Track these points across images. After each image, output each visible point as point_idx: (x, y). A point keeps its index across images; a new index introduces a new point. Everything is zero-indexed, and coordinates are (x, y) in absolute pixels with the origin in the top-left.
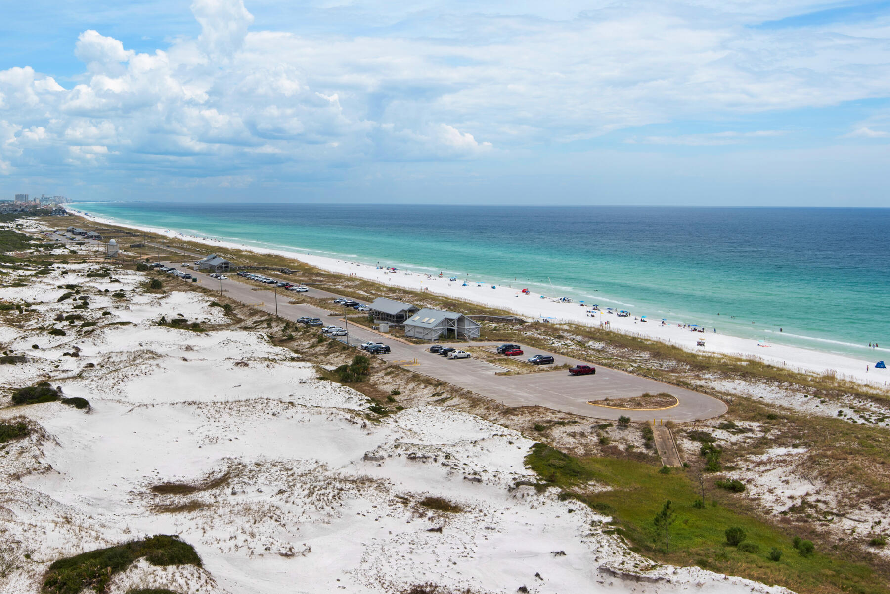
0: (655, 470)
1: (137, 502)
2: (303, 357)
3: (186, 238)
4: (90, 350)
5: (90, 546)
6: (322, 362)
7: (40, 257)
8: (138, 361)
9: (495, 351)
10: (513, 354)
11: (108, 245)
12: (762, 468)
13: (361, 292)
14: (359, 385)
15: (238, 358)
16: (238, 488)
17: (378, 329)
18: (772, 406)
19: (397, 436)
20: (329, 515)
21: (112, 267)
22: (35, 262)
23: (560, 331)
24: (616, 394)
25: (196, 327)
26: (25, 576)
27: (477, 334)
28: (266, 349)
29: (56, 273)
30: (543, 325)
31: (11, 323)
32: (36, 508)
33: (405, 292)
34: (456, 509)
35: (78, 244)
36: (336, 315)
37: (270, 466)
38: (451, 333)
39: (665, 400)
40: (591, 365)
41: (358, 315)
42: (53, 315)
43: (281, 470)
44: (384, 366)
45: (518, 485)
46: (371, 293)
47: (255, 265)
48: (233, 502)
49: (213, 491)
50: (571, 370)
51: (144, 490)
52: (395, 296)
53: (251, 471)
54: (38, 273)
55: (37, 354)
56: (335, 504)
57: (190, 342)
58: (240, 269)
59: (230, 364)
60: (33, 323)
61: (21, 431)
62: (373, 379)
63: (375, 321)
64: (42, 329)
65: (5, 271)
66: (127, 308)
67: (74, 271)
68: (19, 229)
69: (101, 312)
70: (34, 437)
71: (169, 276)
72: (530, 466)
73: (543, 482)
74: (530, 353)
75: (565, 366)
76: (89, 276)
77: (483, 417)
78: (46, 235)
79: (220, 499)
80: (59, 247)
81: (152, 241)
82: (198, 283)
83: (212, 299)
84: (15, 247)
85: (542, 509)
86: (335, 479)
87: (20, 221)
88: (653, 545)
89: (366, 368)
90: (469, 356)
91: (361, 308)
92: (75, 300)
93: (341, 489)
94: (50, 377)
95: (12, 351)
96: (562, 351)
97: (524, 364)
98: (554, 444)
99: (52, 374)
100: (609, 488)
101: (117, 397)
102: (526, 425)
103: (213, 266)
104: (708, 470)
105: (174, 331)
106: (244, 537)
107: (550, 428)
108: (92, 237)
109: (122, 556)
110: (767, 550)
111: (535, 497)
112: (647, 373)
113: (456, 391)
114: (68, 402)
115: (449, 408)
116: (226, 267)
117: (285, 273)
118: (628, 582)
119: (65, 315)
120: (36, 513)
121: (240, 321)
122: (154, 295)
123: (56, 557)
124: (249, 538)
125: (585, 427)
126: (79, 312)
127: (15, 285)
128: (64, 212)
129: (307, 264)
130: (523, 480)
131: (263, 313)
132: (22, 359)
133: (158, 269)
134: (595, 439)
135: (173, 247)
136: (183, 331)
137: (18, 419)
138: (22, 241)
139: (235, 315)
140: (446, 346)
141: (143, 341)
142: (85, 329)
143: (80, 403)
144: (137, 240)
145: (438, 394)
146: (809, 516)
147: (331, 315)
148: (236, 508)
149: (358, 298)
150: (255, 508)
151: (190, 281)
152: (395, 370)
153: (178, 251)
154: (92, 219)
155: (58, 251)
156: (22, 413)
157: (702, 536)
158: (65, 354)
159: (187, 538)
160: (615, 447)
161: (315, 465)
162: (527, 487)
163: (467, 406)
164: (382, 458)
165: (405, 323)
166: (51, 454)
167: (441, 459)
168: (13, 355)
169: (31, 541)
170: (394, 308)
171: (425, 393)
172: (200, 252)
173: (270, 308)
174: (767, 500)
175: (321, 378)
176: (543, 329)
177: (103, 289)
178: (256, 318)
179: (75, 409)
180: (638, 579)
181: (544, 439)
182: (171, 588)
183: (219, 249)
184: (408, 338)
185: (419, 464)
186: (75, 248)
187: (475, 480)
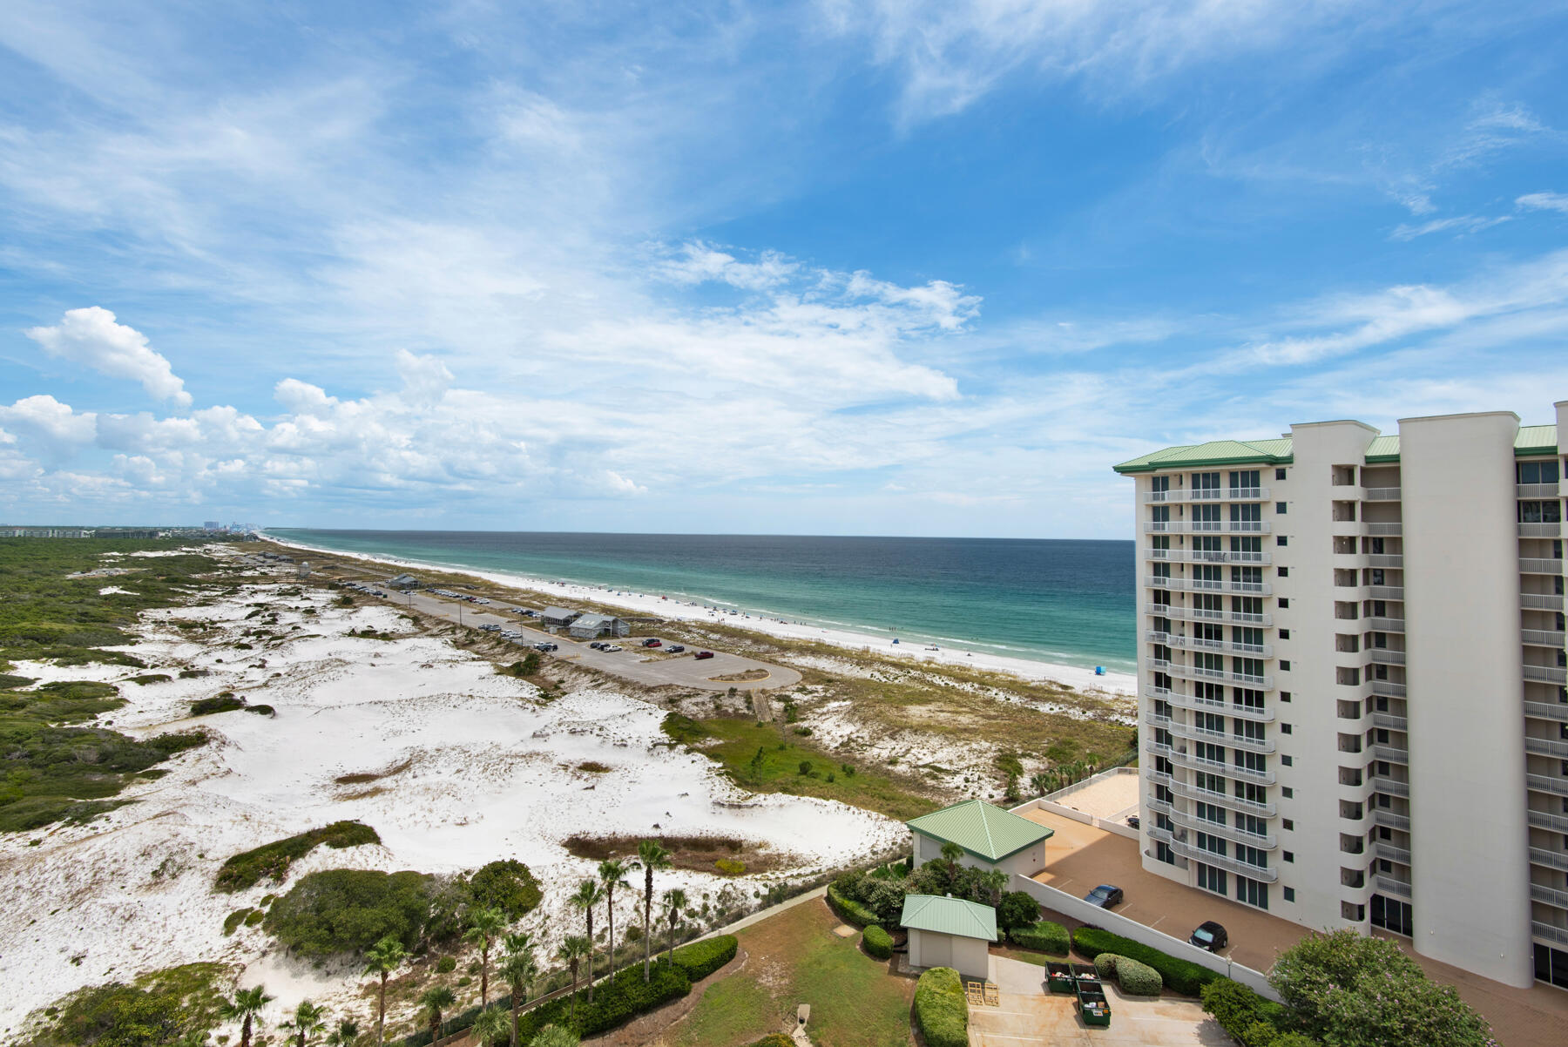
0: (753, 725)
1: (320, 794)
2: (483, 657)
3: (378, 561)
4: (276, 661)
5: (269, 838)
6: (499, 660)
7: (228, 579)
8: (326, 669)
9: (641, 644)
10: (654, 646)
11: (300, 568)
12: (824, 717)
13: (535, 602)
14: (530, 677)
15: (424, 661)
16: (418, 772)
17: (548, 631)
18: (830, 673)
19: (561, 716)
20: (501, 786)
21: (304, 587)
22: (222, 583)
23: (689, 627)
24: (727, 672)
25: (385, 637)
26: (198, 874)
27: (627, 632)
28: (450, 652)
29: (246, 593)
30: (676, 623)
31: (193, 640)
32: (214, 810)
33: (572, 601)
34: (606, 770)
35: (269, 566)
36: (513, 622)
37: (449, 750)
38: (607, 632)
39: (762, 674)
40: (710, 651)
41: (532, 621)
42: (240, 631)
43: (459, 753)
44: (552, 661)
45: (655, 746)
46: (543, 603)
47: (443, 582)
48: (413, 785)
49: (396, 777)
50: (696, 656)
51: (327, 782)
52: (562, 605)
53: (431, 757)
54: (225, 594)
55: (220, 667)
56: (506, 776)
57: (378, 650)
58: (428, 586)
59: (416, 666)
60: (217, 639)
61: (200, 739)
62: (542, 672)
63: (546, 626)
64: (227, 644)
65: (189, 592)
66: (317, 623)
67: (264, 591)
68: (207, 554)
69: (291, 627)
70: (214, 744)
71: (360, 594)
72: (664, 730)
73: (674, 742)
74: (667, 645)
75: (692, 653)
76: (279, 595)
77: (630, 696)
78: (236, 559)
79: (401, 783)
80: (249, 570)
81: (346, 564)
82: (388, 599)
83: (401, 612)
84: (201, 570)
85: (673, 762)
86: (507, 756)
87: (209, 546)
88: (750, 781)
89: (537, 663)
90: (620, 649)
91: (535, 616)
92: (264, 617)
93: (512, 764)
94: (234, 688)
95: (193, 666)
96: (690, 642)
97: (662, 653)
98: (683, 712)
99: (235, 685)
100: (721, 742)
101: (304, 702)
102: (662, 700)
103: (403, 584)
104: (788, 722)
105: (363, 641)
106: (423, 813)
107: (679, 700)
108: (284, 560)
109: (301, 844)
110: (825, 775)
111: (668, 754)
112: (749, 655)
113: (609, 677)
114: (251, 709)
115: (604, 691)
116: (415, 585)
117: (471, 589)
118: (733, 810)
119: (252, 631)
120: (213, 815)
121: (427, 630)
122: (344, 610)
123: (233, 853)
124: (427, 814)
125: (705, 698)
126: (267, 627)
127: (199, 605)
128: (256, 538)
130: (659, 741)
131: (449, 623)
132: (205, 673)
133: (350, 588)
134: (712, 706)
135: (367, 568)
136: (372, 640)
137: (197, 729)
138: (210, 564)
139: (423, 625)
140: (603, 642)
141: (331, 650)
142: (273, 642)
143: (265, 710)
144: (330, 562)
145: (595, 681)
146: (852, 748)
147: (509, 622)
148: (416, 789)
149: (532, 607)
150: (434, 787)
151: (381, 597)
152: (561, 663)
153: (370, 572)
154: (284, 545)
155: (247, 574)
156: (202, 723)
157: (783, 770)
158: (251, 666)
159: (367, 821)
160: (727, 711)
161: (490, 746)
162: (662, 746)
163: (617, 688)
164: (548, 735)
165: (571, 626)
166: (231, 759)
167: (596, 731)
168: (194, 669)
169: (205, 841)
170: (561, 614)
171: (585, 680)
172: (392, 573)
173: (455, 618)
174: (826, 740)
175: (498, 674)
176: (676, 626)
177: (293, 607)
178: (442, 627)
179: (259, 715)
180: (739, 807)
181: (675, 709)
182: (350, 867)
183: (410, 569)
184: (573, 637)
185: (578, 737)
186: (266, 570)
187: (622, 745)
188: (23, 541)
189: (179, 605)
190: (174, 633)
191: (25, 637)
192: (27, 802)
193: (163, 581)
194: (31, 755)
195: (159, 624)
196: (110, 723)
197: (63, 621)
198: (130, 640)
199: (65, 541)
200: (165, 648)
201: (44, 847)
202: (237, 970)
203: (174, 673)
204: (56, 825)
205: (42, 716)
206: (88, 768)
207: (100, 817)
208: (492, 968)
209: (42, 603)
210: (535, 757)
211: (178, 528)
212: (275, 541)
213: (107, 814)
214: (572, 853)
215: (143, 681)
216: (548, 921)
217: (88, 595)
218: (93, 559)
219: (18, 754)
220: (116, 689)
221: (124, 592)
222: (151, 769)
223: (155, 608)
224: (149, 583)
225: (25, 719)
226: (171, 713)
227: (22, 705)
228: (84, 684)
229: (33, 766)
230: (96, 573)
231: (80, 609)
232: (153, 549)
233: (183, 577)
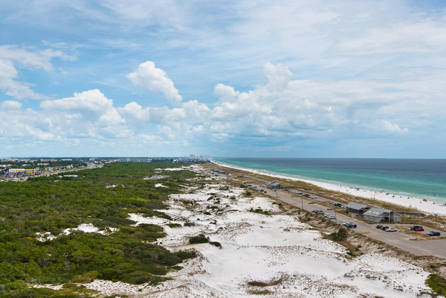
1: (242, 289)
2: (315, 228)
3: (262, 174)
4: (221, 222)
6: (324, 231)
7: (200, 181)
8: (241, 227)
9: (410, 229)
10: (419, 231)
11: (228, 177)
13: (342, 199)
14: (341, 242)
15: (285, 228)
16: (286, 286)
17: (350, 216)
19: (360, 266)
21: (230, 186)
22: (198, 183)
23: (444, 220)
25: (267, 213)
27: (400, 220)
28: (298, 224)
29: (207, 188)
30: (434, 217)
31: (188, 209)
32: (200, 288)
33: (364, 199)
35: (215, 176)
36: (330, 209)
37: (300, 277)
38: (386, 219)
41: (341, 210)
42: (206, 206)
43: (305, 279)
44: (354, 234)
45: (422, 293)
46: (347, 200)
47: (292, 186)
48: (284, 292)
49: (275, 286)
51: (244, 283)
52: (359, 201)
53: (291, 279)
54: (199, 188)
55: (199, 222)
57: (264, 220)
58: (286, 188)
59: (282, 230)
60: (197, 209)
61: (193, 255)
62: (348, 239)
63: (349, 213)
64: (201, 212)
65: (186, 187)
66: (236, 204)
67: (214, 187)
68: (191, 169)
69: (225, 205)
70: (198, 258)
71: (254, 190)
72: (428, 285)
73: (435, 293)
74: (427, 230)
76: (220, 189)
77: (404, 260)
78: (203, 172)
79: (277, 290)
80: (208, 177)
81: (247, 175)
82: (267, 194)
83: (273, 201)
84: (190, 177)
86: (331, 285)
87: (192, 166)
89: (345, 234)
90: (396, 231)
91: (342, 207)
92: (214, 200)
93: (334, 290)
94: (204, 232)
95: (189, 221)
96: (445, 230)
97: (424, 236)
98: (441, 275)
99: (205, 231)
101: (233, 243)
102: (426, 265)
103: (273, 186)
105: (257, 214)
107: (438, 267)
108: (221, 173)
113: (390, 247)
114: (212, 243)
115: (386, 255)
116: (279, 187)
117: (306, 190)
119: (210, 206)
120: (200, 290)
121: (285, 211)
122: (248, 198)
126: (216, 205)
127: (190, 193)
128: (210, 162)
129: (316, 186)
130: (425, 291)
131: (297, 208)
132: (193, 225)
133: (249, 187)
135: (256, 177)
136: (260, 214)
137: (192, 250)
138: (192, 174)
139: (284, 208)
140: (384, 225)
141: (243, 218)
142: (219, 212)
143: (217, 244)
145: (380, 248)
147: (328, 209)
148: (285, 294)
149: (341, 202)
150: (294, 295)
151: (263, 192)
152: (359, 236)
153: (258, 179)
154: (221, 165)
155: (207, 179)
156: (193, 247)
158: (211, 223)
161: (321, 278)
162: (427, 295)
163: (395, 254)
164: (353, 277)
165: (364, 214)
166: (205, 265)
167: (382, 279)
168: (189, 222)
170: (358, 207)
171: (374, 247)
172: (268, 180)
173: (299, 205)
175: (323, 238)
176: (434, 219)
177: (226, 196)
178: (293, 210)
179: (215, 247)
181: (435, 272)
183: (276, 179)
184: (365, 221)
185: (371, 281)
186: (214, 177)
187: (399, 289)
188: (130, 163)
189: (182, 193)
190: (181, 205)
191: (133, 204)
192: (136, 273)
193: (176, 181)
194: (137, 253)
195: (176, 200)
196: (161, 243)
197: (144, 198)
198: (166, 207)
200: (178, 212)
201: (143, 293)
203: (182, 223)
204: (146, 284)
205: (139, 237)
206: (154, 262)
207: (160, 284)
209: (137, 190)
210: (346, 288)
211: (180, 158)
212: (217, 163)
213: (162, 283)
215: (172, 226)
217: (151, 187)
218: (152, 171)
219: (133, 252)
220: (163, 228)
221: (163, 186)
222: (176, 265)
223: (174, 193)
225: (134, 238)
226: (182, 241)
227: (132, 232)
228: (152, 225)
229: (138, 258)
230: (153, 177)
231: (149, 193)
232: (172, 167)
233: (183, 180)
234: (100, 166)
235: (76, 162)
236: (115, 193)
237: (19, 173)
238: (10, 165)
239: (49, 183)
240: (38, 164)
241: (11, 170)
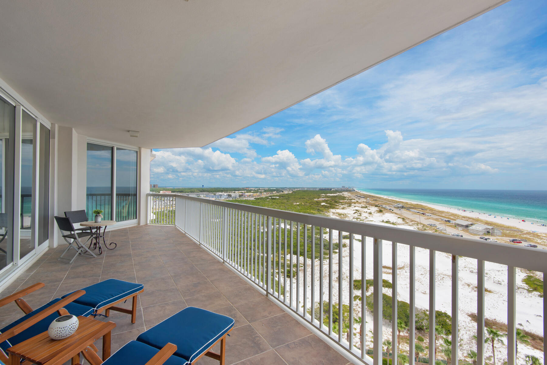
3: (390, 198)
7: (348, 202)
9: (509, 241)
10: (517, 243)
11: (367, 200)
13: (451, 217)
17: (458, 229)
21: (368, 206)
23: (541, 236)
25: (393, 224)
26: (346, 282)
27: (500, 234)
29: (353, 206)
30: (532, 233)
33: (469, 218)
34: (490, 291)
36: (442, 224)
38: (488, 233)
41: (450, 224)
42: (352, 217)
43: (422, 268)
45: (519, 288)
46: (456, 218)
47: (413, 207)
48: (405, 275)
49: (399, 270)
52: (465, 219)
54: (348, 206)
56: (441, 281)
58: (407, 208)
61: (345, 246)
63: (457, 227)
65: (340, 205)
66: (373, 217)
67: (358, 206)
68: (343, 195)
70: (348, 247)
71: (385, 209)
72: (524, 283)
73: (531, 289)
76: (361, 208)
78: (350, 196)
79: (401, 273)
80: (353, 200)
81: (379, 199)
82: (394, 211)
83: (398, 216)
84: (342, 199)
85: (530, 299)
86: (441, 274)
87: (343, 193)
91: (451, 222)
92: (358, 214)
93: (444, 277)
96: (542, 244)
98: (537, 277)
103: (399, 207)
105: (386, 224)
108: (362, 197)
109: (372, 282)
111: (527, 294)
114: (356, 240)
116: (403, 207)
117: (423, 210)
119: (355, 217)
121: (407, 223)
122: (380, 214)
126: (359, 217)
127: (342, 209)
128: (355, 191)
129: (431, 208)
130: (521, 287)
131: (415, 221)
133: (381, 207)
135: (386, 201)
136: (389, 224)
138: (344, 198)
139: (406, 221)
143: (360, 241)
144: (375, 199)
147: (440, 224)
148: (407, 276)
149: (450, 219)
151: (391, 210)
153: (388, 202)
154: (362, 193)
156: (345, 241)
162: (522, 289)
165: (469, 228)
169: (348, 273)
170: (465, 223)
172: (394, 203)
173: (418, 220)
176: (532, 235)
177: (365, 211)
178: (413, 223)
179: (358, 242)
181: (532, 274)
182: (387, 294)
183: (401, 202)
184: (470, 233)
186: (358, 200)
187: (498, 283)
188: (307, 191)
189: (338, 209)
190: (337, 216)
193: (334, 202)
195: (334, 213)
196: (325, 237)
197: (315, 211)
199: (314, 191)
202: (358, 312)
204: (317, 259)
207: (325, 260)
208: (438, 348)
209: (310, 206)
211: (336, 188)
212: (359, 192)
213: (326, 260)
214: (472, 320)
216: (462, 341)
217: (319, 205)
218: (319, 196)
221: (326, 204)
222: (334, 251)
223: (333, 209)
224: (331, 202)
230: (320, 199)
231: (318, 208)
232: (331, 193)
233: (338, 201)
234: (290, 192)
235: (277, 190)
236: (298, 207)
237: (250, 195)
238: (245, 191)
239: (264, 201)
240: (259, 191)
241: (246, 194)
